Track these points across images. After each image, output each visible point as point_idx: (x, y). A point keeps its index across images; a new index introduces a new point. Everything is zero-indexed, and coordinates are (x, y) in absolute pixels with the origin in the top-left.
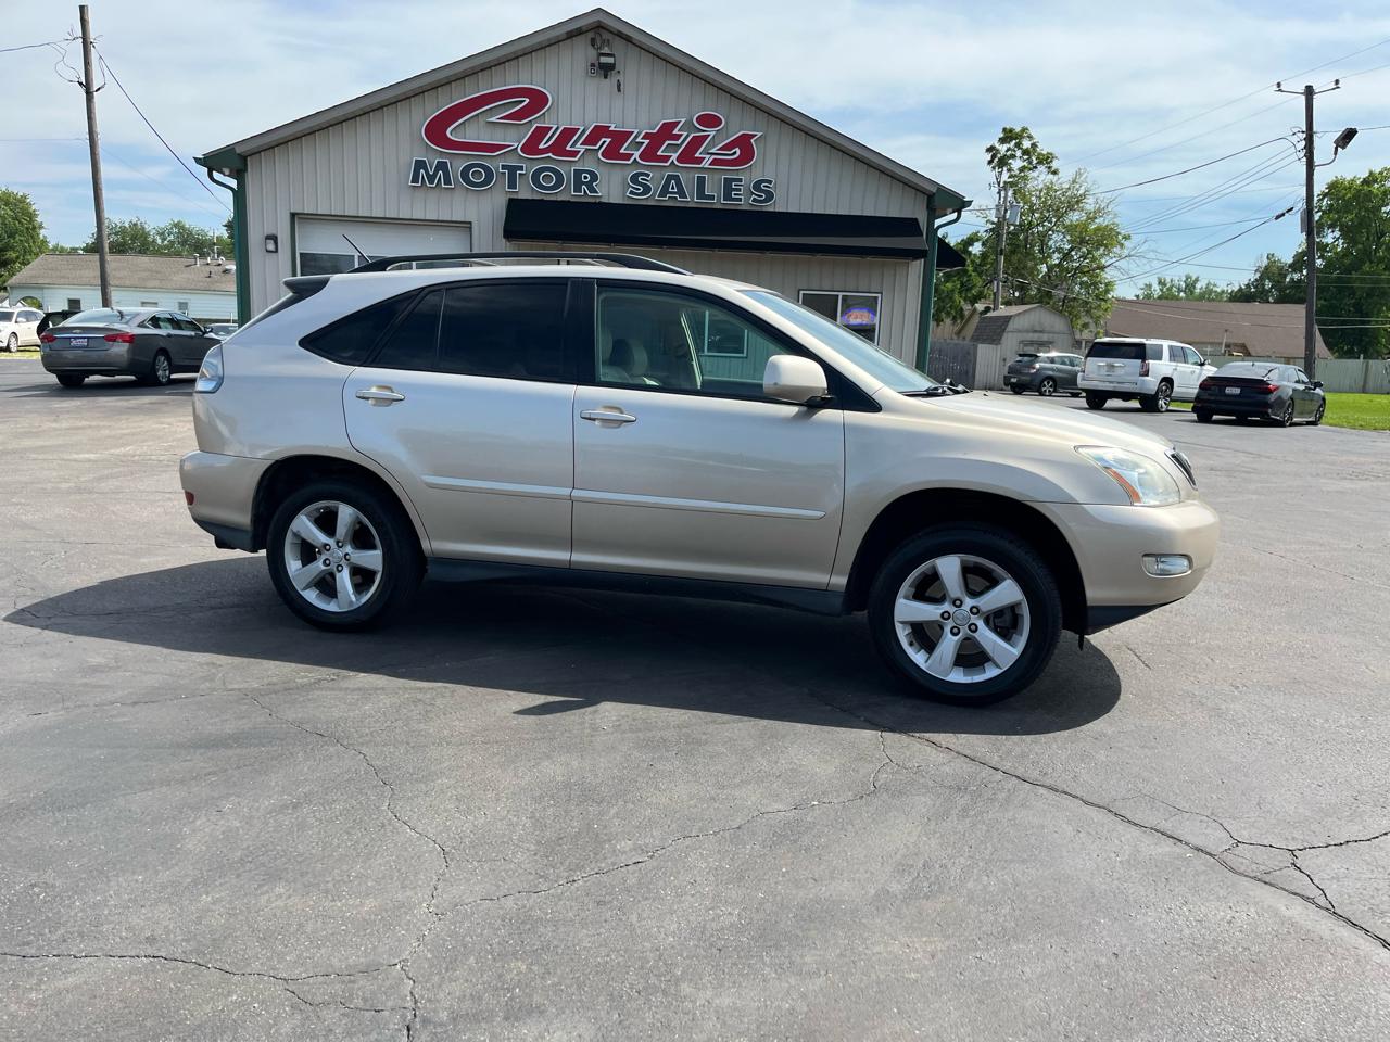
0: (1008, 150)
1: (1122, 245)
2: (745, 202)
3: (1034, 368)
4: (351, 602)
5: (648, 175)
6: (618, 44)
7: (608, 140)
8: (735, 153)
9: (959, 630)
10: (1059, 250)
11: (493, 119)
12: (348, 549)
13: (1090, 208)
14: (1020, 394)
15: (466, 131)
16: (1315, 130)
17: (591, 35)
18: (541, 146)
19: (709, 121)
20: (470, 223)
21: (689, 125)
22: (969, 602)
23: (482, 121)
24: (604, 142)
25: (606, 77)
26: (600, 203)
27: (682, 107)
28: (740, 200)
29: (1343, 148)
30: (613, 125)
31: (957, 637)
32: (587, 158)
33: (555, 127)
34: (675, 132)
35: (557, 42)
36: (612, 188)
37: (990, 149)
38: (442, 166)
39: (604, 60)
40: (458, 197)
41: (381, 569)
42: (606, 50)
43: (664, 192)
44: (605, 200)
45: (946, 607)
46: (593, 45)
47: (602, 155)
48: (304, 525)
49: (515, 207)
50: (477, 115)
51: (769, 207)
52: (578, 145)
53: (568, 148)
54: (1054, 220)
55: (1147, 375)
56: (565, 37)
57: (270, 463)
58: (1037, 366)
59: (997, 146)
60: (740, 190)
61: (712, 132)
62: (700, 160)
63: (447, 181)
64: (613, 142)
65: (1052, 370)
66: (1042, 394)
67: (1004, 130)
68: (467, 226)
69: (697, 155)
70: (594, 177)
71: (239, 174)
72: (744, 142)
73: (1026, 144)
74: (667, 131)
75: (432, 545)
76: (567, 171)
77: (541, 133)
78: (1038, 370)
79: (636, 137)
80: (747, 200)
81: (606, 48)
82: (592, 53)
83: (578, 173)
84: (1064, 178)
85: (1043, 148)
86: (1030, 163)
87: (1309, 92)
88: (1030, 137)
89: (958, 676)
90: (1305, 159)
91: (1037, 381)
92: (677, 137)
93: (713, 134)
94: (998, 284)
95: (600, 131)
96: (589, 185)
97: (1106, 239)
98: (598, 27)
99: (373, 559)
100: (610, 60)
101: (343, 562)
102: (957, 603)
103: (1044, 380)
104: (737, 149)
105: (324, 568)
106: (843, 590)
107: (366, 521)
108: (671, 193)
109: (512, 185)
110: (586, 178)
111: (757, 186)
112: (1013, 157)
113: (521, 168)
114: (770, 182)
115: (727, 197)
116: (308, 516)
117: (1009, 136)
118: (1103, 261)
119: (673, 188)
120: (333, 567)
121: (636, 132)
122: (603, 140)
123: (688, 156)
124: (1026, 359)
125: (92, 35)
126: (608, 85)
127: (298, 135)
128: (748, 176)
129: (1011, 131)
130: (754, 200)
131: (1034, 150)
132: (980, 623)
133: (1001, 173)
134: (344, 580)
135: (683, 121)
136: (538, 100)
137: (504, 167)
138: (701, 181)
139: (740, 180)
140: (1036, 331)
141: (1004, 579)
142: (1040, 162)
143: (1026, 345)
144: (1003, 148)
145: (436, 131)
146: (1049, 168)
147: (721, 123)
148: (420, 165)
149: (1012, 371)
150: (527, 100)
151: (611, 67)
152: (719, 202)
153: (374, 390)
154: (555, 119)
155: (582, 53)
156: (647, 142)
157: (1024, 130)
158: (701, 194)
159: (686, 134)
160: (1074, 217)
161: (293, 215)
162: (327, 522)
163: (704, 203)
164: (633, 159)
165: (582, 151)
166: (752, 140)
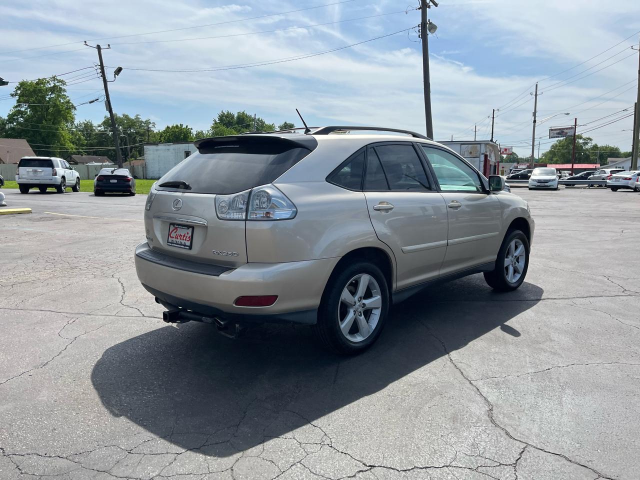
9: (512, 265)
12: (363, 301)
16: (104, 65)
29: (118, 75)
45: (511, 258)
48: (347, 293)
55: (56, 175)
75: (397, 284)
87: (99, 48)
89: (514, 281)
99: (377, 302)
102: (513, 256)
106: (495, 260)
120: (357, 314)
134: (364, 320)
141: (521, 244)
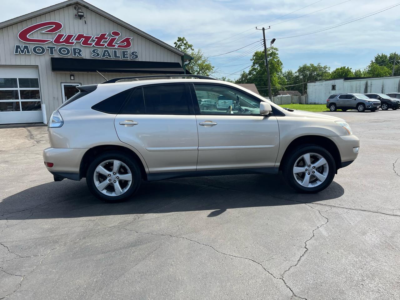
0: (180, 43)
1: (212, 69)
3: (201, 104)
4: (121, 192)
5: (98, 50)
6: (84, 10)
7: (84, 39)
8: (125, 43)
9: (310, 173)
10: (197, 71)
11: (43, 32)
12: (118, 175)
13: (203, 59)
15: (33, 35)
16: (266, 39)
17: (74, 6)
18: (61, 41)
19: (116, 34)
20: (38, 66)
21: (109, 35)
22: (312, 165)
23: (39, 32)
24: (82, 40)
25: (80, 19)
26: (83, 59)
27: (107, 29)
28: (128, 58)
29: (273, 44)
30: (85, 34)
31: (310, 175)
32: (76, 45)
33: (65, 35)
35: (63, 8)
36: (86, 54)
37: (175, 43)
38: (26, 47)
39: (80, 14)
40: (33, 57)
41: (131, 180)
42: (80, 11)
43: (104, 56)
45: (306, 167)
46: (75, 9)
47: (82, 43)
48: (100, 169)
49: (53, 60)
50: (37, 30)
51: (137, 60)
52: (74, 40)
53: (70, 41)
54: (195, 63)
56: (66, 6)
57: (89, 149)
58: (202, 103)
59: (177, 42)
60: (127, 55)
61: (117, 37)
62: (114, 46)
63: (28, 52)
65: (205, 104)
67: (178, 38)
68: (36, 67)
69: (113, 44)
70: (80, 51)
72: (127, 40)
73: (185, 42)
74: (103, 36)
75: (150, 169)
76: (71, 49)
77: (60, 36)
79: (93, 38)
80: (130, 58)
82: (75, 12)
83: (75, 49)
84: (196, 51)
85: (189, 43)
86: (186, 47)
87: (263, 29)
88: (185, 40)
89: (310, 186)
90: (264, 47)
92: (106, 38)
93: (117, 38)
95: (80, 37)
96: (79, 53)
97: (208, 68)
98: (76, 3)
99: (128, 177)
100: (82, 14)
101: (116, 179)
102: (309, 166)
104: (125, 42)
105: (109, 182)
106: (279, 167)
107: (124, 164)
108: (106, 56)
109: (52, 53)
110: (77, 51)
111: (133, 53)
112: (182, 45)
113: (54, 48)
114: (136, 52)
115: (124, 57)
116: (102, 166)
117: (180, 40)
118: (208, 74)
119: (107, 54)
120: (112, 181)
121: (93, 36)
122: (82, 39)
123: (110, 44)
126: (81, 22)
128: (130, 50)
129: (180, 38)
130: (132, 58)
131: (187, 44)
132: (315, 171)
134: (117, 185)
135: (108, 34)
136: (58, 26)
137: (48, 47)
138: (115, 52)
139: (127, 52)
141: (321, 158)
142: (189, 47)
144: (179, 43)
145: (23, 36)
146: (191, 49)
147: (120, 34)
148: (18, 47)
150: (55, 26)
151: (83, 16)
152: (121, 58)
153: (126, 122)
154: (65, 32)
155: (72, 11)
156: (96, 40)
157: (184, 38)
158: (116, 56)
159: (109, 38)
160: (200, 62)
162: (109, 167)
163: (117, 59)
164: (92, 45)
165: (75, 42)
166: (130, 40)
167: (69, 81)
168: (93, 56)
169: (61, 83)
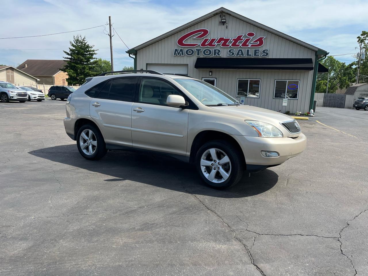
0: (364, 37)
2: (260, 56)
4: (91, 153)
5: (233, 50)
6: (227, 16)
7: (223, 41)
11: (194, 38)
12: (91, 140)
14: (358, 110)
15: (187, 41)
17: (220, 14)
18: (206, 44)
19: (251, 34)
20: (188, 64)
21: (245, 36)
22: (218, 161)
23: (191, 39)
25: (223, 25)
27: (243, 31)
28: (259, 55)
30: (225, 37)
32: (218, 47)
33: (210, 39)
34: (241, 38)
35: (211, 17)
36: (224, 54)
37: (358, 38)
38: (181, 50)
39: (223, 20)
40: (185, 57)
41: (97, 146)
42: (224, 18)
43: (238, 54)
44: (222, 57)
45: (213, 162)
46: (220, 17)
47: (222, 45)
48: (83, 134)
49: (199, 60)
50: (190, 37)
51: (267, 57)
52: (215, 43)
53: (213, 44)
56: (213, 15)
57: (76, 120)
59: (360, 36)
60: (259, 53)
61: (251, 38)
62: (248, 45)
63: (182, 54)
64: (224, 42)
66: (365, 110)
67: (363, 32)
70: (219, 51)
71: (136, 55)
72: (260, 40)
74: (239, 38)
75: (106, 140)
76: (212, 50)
77: (206, 40)
78: (364, 103)
79: (231, 40)
80: (261, 55)
81: (224, 17)
82: (220, 19)
83: (215, 50)
89: (215, 181)
91: (364, 106)
94: (357, 77)
95: (221, 39)
96: (218, 53)
98: (222, 12)
99: (95, 143)
100: (225, 20)
101: (90, 144)
103: (366, 106)
104: (258, 42)
105: (87, 145)
106: (189, 156)
107: (94, 134)
108: (240, 54)
109: (198, 54)
110: (217, 51)
111: (264, 51)
112: (365, 39)
113: (201, 50)
114: (268, 50)
115: (255, 55)
116: (84, 132)
119: (240, 53)
121: (231, 39)
123: (245, 44)
124: (361, 99)
125: (112, 23)
126: (224, 27)
127: (148, 45)
128: (261, 49)
129: (365, 32)
130: (263, 55)
132: (221, 167)
133: (361, 45)
134: (90, 147)
135: (244, 35)
136: (206, 32)
137: (196, 50)
138: (248, 51)
139: (259, 50)
140: (366, 91)
143: (362, 95)
144: (362, 37)
145: (180, 42)
147: (254, 35)
148: (176, 50)
149: (356, 103)
150: (203, 32)
151: (225, 22)
152: (253, 56)
153: (95, 103)
154: (210, 37)
155: (218, 19)
156: (233, 41)
158: (248, 54)
159: (244, 38)
161: (147, 64)
162: (87, 134)
163: (249, 57)
164: (229, 46)
165: (216, 44)
166: (263, 39)
167: (208, 76)
168: (229, 55)
169: (202, 78)
